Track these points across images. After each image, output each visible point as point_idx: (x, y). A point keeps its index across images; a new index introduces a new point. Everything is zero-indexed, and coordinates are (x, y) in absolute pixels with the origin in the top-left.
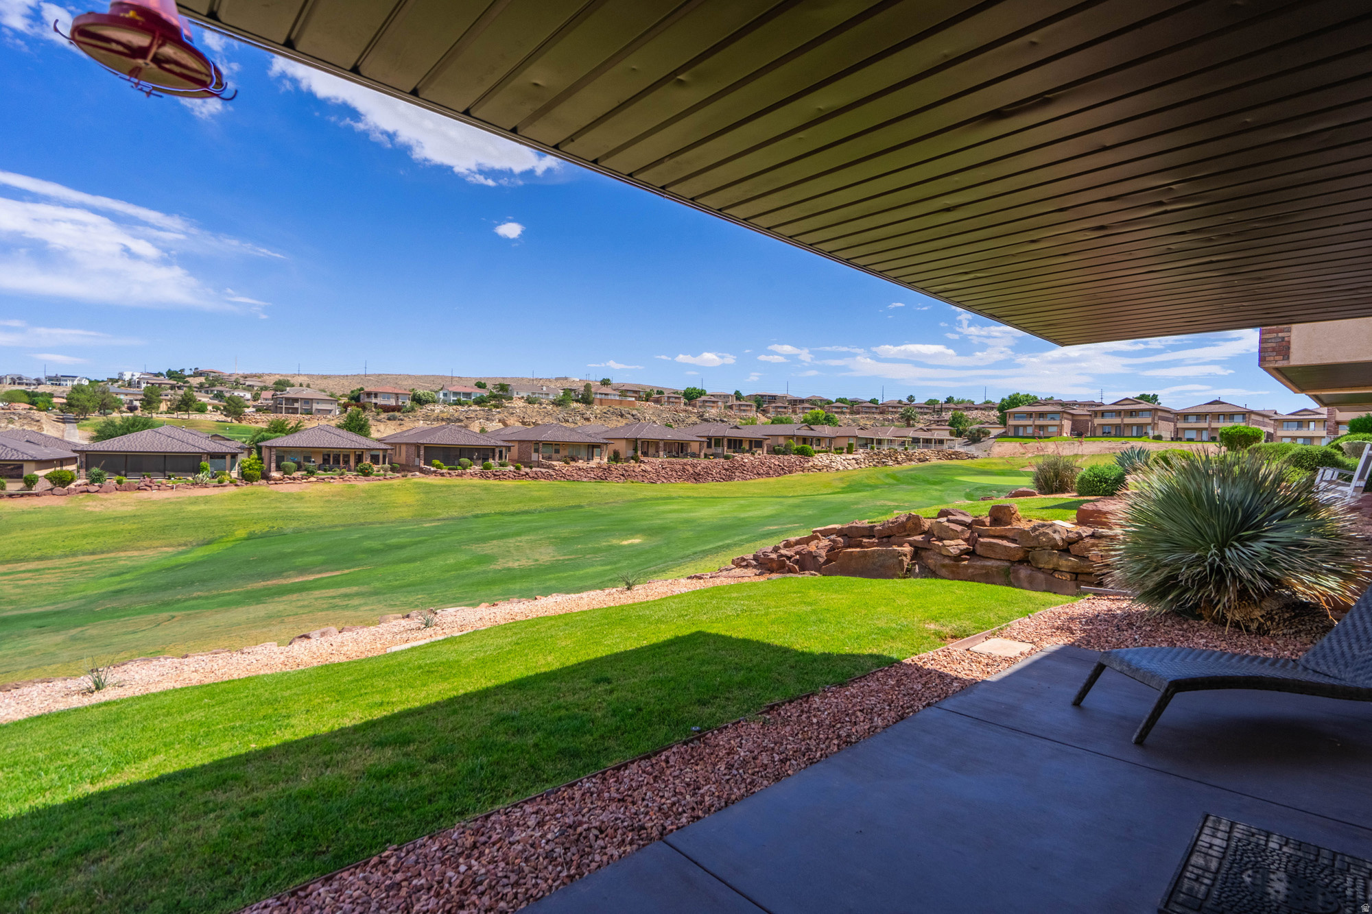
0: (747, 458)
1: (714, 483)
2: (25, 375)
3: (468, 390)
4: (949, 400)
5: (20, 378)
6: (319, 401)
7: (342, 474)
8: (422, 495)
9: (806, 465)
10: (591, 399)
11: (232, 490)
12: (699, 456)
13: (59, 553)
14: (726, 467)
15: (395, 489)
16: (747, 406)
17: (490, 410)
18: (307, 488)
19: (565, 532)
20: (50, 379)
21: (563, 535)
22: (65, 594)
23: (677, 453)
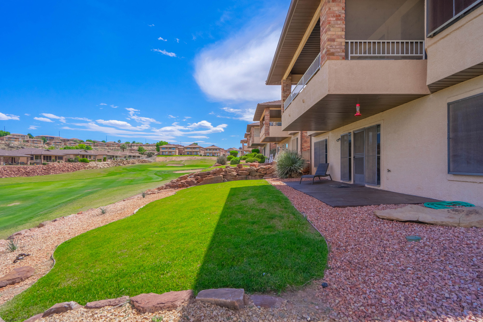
0: (56, 164)
1: (39, 176)
4: (134, 142)
9: (86, 166)
12: (27, 164)
14: (45, 168)
16: (38, 141)
23: (12, 163)
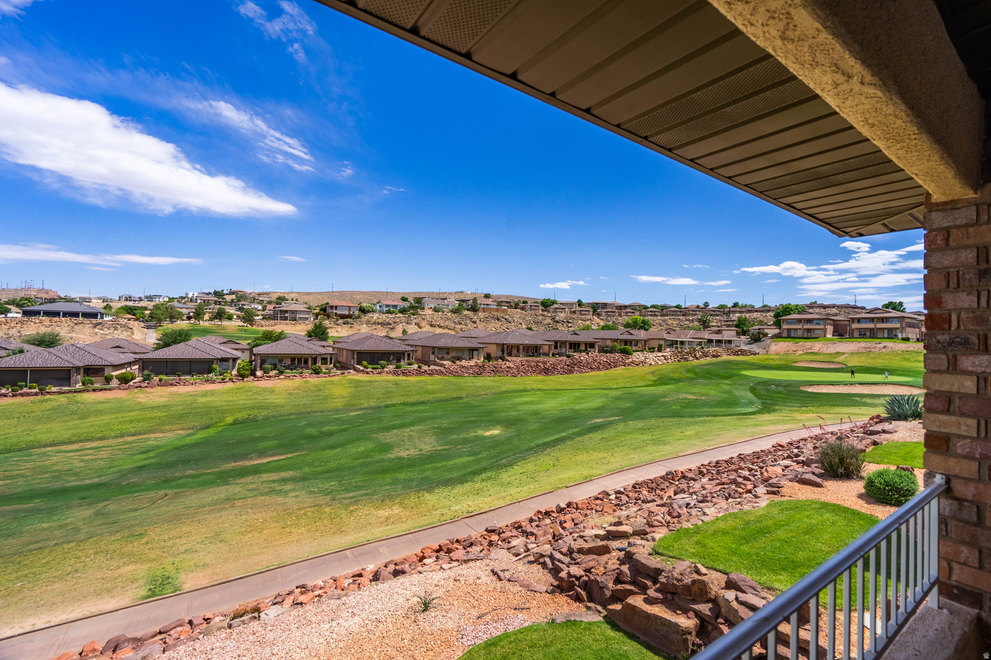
0: (583, 356)
1: (559, 376)
2: (133, 295)
3: (395, 303)
4: (736, 305)
5: (130, 297)
6: (300, 312)
7: (301, 373)
8: (352, 389)
9: (627, 361)
10: (477, 308)
11: (230, 385)
12: (548, 355)
13: (113, 434)
14: (568, 363)
15: (335, 384)
16: (586, 311)
17: (410, 317)
18: (278, 383)
19: (445, 423)
20: (147, 297)
21: (444, 426)
22: (109, 468)
23: (533, 353)
